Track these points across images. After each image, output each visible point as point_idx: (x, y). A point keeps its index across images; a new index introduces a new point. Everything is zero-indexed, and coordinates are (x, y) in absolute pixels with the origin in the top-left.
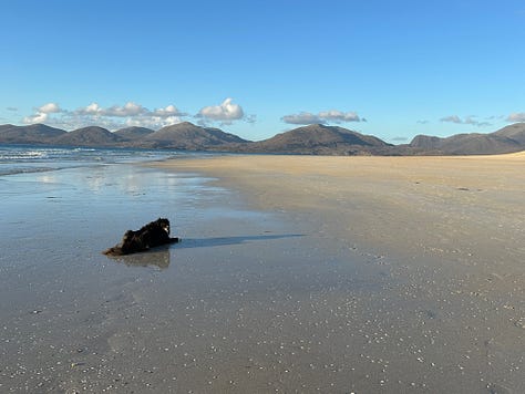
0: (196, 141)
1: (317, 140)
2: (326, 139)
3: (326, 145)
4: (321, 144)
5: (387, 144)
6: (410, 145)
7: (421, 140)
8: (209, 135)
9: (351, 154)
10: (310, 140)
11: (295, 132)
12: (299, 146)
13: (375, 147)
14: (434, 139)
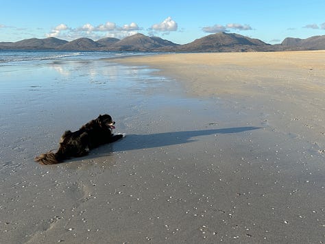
0: (145, 45)
1: (222, 43)
2: (227, 41)
3: (227, 46)
4: (224, 45)
5: (266, 44)
6: (281, 45)
7: (288, 40)
8: (153, 41)
9: (243, 51)
10: (216, 43)
11: (208, 38)
12: (210, 46)
13: (259, 46)
14: (298, 40)
